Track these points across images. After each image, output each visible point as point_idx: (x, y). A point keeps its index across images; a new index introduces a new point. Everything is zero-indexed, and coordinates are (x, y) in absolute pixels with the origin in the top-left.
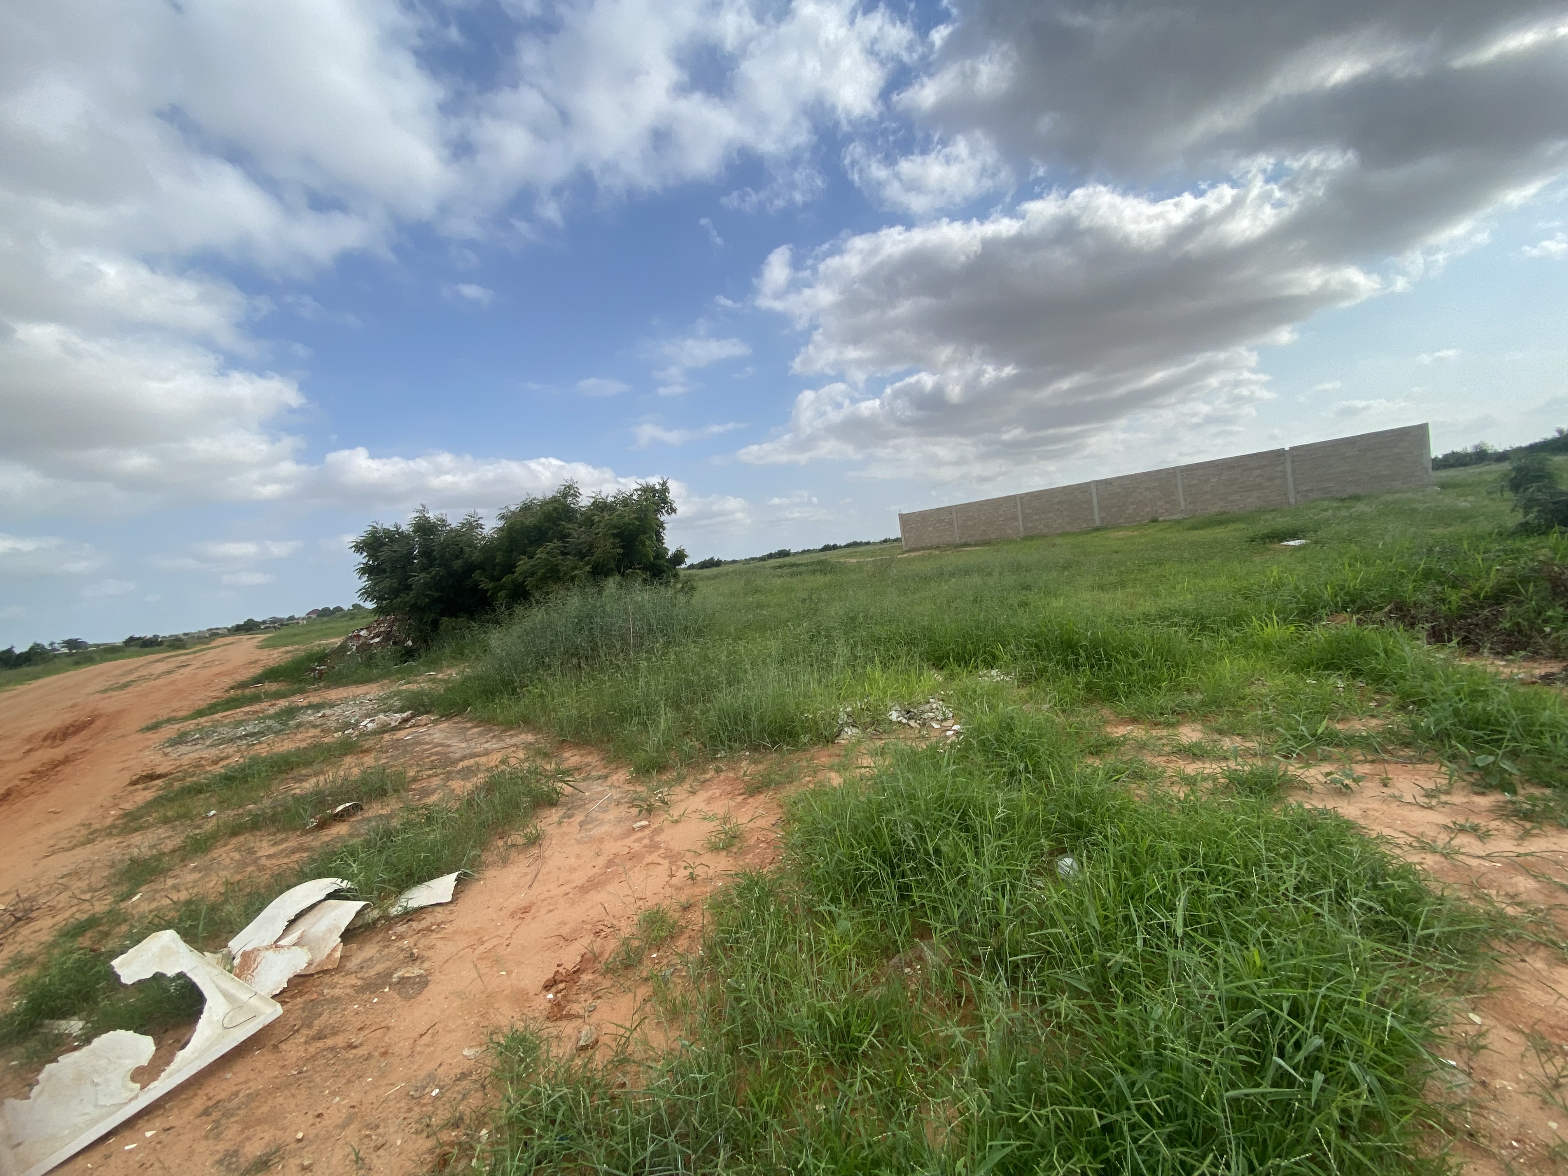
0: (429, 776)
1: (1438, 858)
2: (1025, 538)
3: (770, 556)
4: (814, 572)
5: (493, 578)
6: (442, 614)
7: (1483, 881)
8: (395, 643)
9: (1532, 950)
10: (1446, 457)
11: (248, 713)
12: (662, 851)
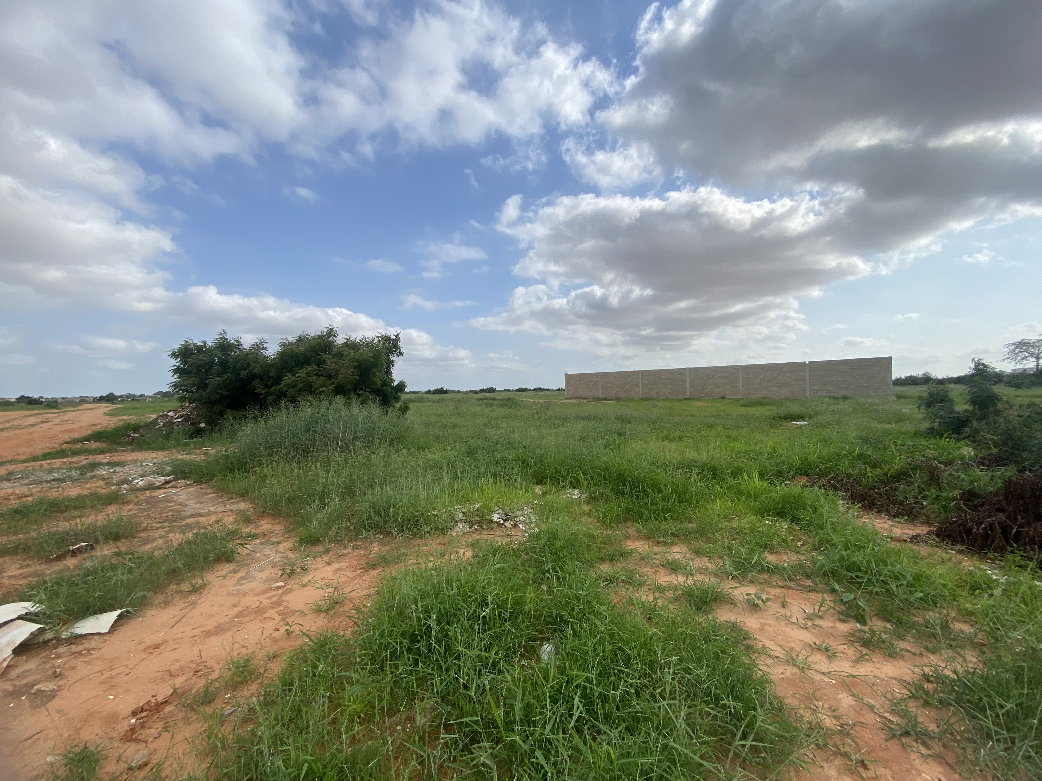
0: (158, 528)
1: (796, 670)
2: (644, 399)
3: (482, 391)
4: (502, 406)
5: (267, 386)
6: (228, 407)
7: (818, 694)
8: (192, 424)
9: (832, 758)
10: (907, 378)
11: (65, 463)
12: (282, 608)
